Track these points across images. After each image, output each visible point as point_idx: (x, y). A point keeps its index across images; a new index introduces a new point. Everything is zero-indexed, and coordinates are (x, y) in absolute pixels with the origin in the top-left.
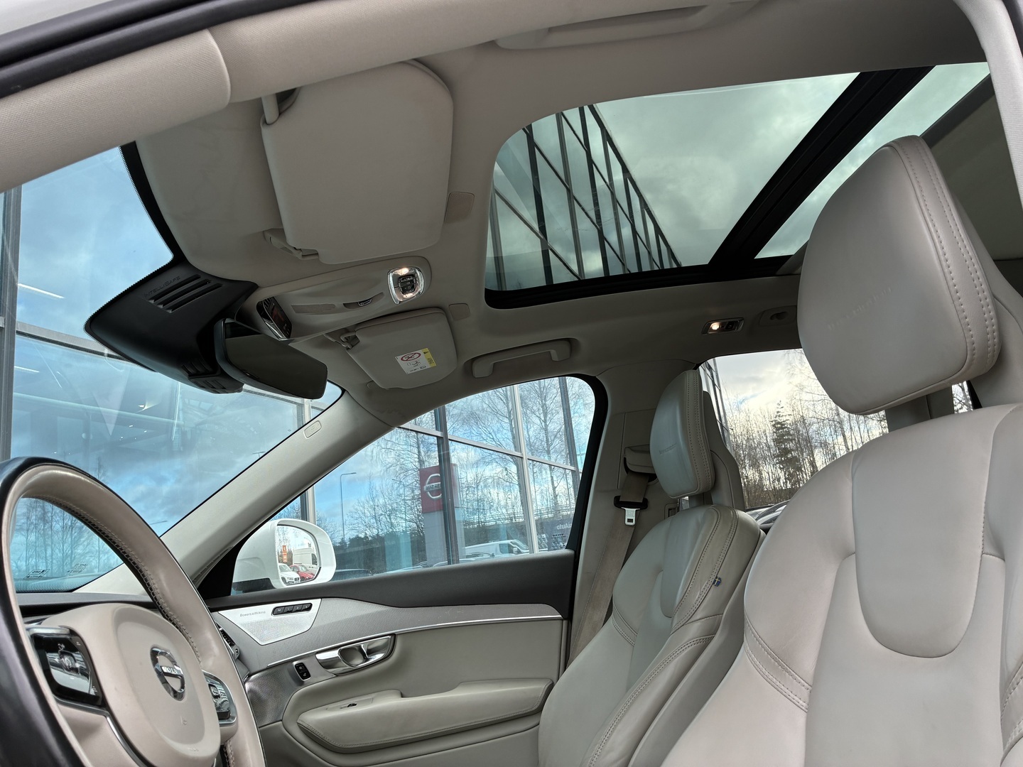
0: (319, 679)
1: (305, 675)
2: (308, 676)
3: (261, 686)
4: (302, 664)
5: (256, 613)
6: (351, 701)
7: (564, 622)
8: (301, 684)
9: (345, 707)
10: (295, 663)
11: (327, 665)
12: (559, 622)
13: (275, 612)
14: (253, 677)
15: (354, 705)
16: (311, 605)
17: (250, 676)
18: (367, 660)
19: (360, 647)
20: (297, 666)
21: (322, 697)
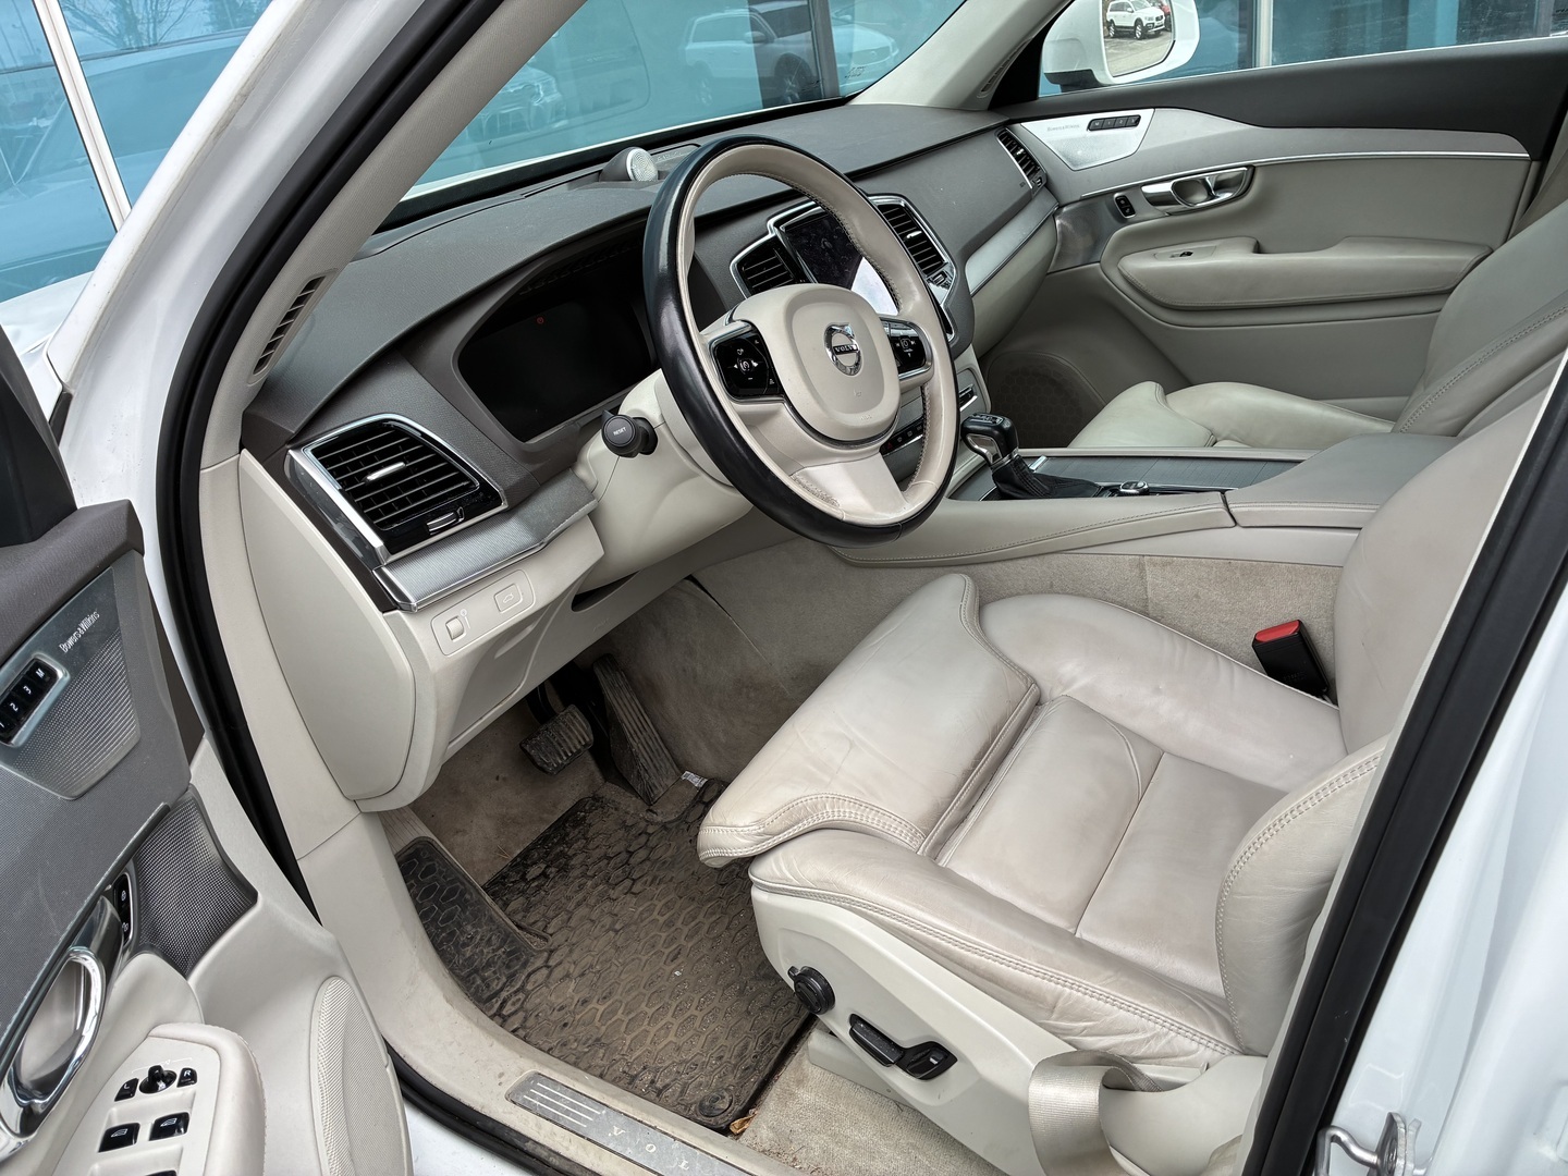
0: (1147, 218)
1: (1128, 211)
2: (1132, 212)
3: (1074, 223)
4: (1124, 198)
5: (1067, 127)
6: (1187, 248)
7: (1534, 164)
8: (1125, 222)
9: (1177, 255)
10: (1117, 195)
11: (1156, 200)
12: (1526, 163)
13: (1092, 127)
14: (1065, 209)
15: (1189, 254)
16: (1139, 118)
17: (1061, 207)
18: (1213, 197)
19: (1204, 180)
20: (1118, 200)
21: (1149, 239)
